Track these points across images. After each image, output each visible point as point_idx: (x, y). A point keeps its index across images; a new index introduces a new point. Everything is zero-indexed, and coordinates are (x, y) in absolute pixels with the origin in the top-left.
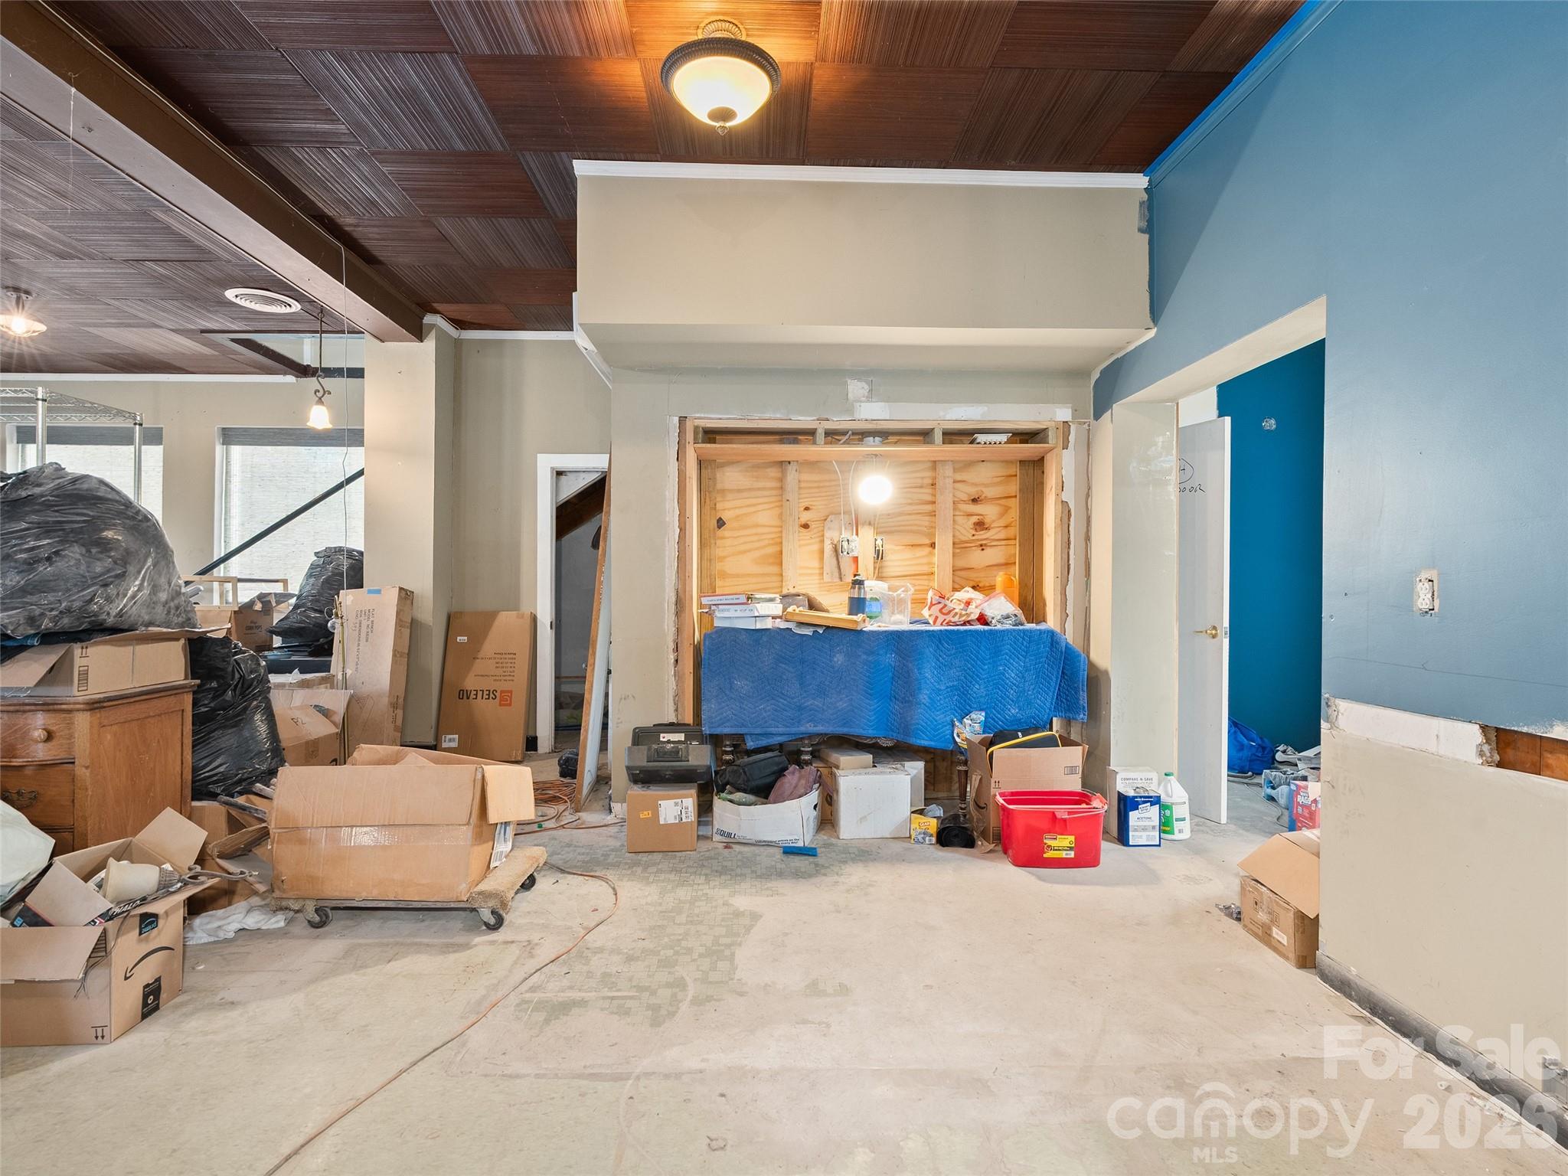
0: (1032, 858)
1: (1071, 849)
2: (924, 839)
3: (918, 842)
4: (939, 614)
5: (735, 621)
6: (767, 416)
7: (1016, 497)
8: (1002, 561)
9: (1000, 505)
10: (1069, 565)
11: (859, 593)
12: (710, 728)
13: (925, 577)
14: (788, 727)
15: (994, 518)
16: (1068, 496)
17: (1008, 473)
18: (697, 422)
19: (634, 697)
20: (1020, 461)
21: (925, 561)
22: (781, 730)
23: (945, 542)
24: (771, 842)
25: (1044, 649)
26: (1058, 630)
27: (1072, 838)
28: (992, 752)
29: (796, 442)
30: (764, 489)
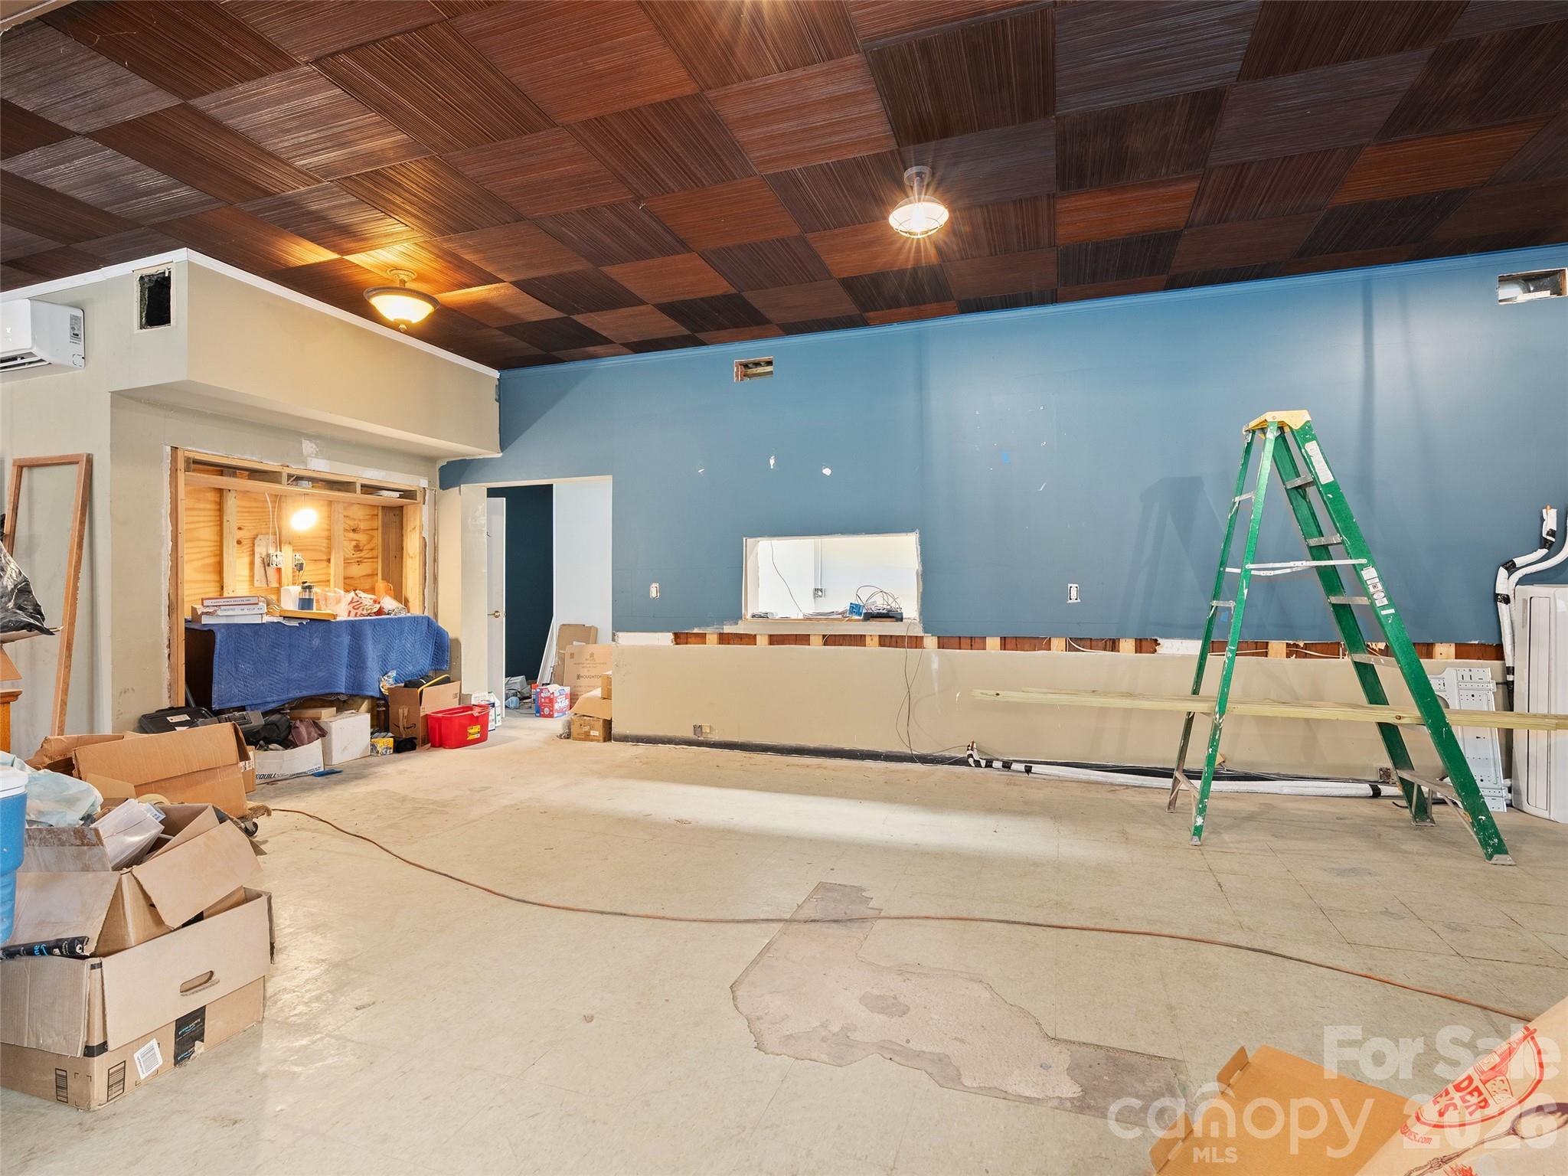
0: (463, 742)
1: (479, 732)
2: (386, 752)
3: (383, 754)
4: (352, 610)
5: (236, 618)
6: (245, 457)
7: (377, 529)
8: (370, 573)
9: (368, 534)
10: (425, 577)
11: (310, 595)
12: (219, 704)
13: (324, 584)
14: (279, 695)
15: (365, 543)
16: (425, 534)
17: (373, 513)
18: (188, 454)
19: (133, 690)
20: (382, 507)
21: (324, 571)
22: (275, 698)
23: (337, 560)
24: (301, 773)
25: (425, 628)
26: (431, 616)
27: (479, 726)
28: (422, 690)
29: (234, 475)
30: (204, 510)
